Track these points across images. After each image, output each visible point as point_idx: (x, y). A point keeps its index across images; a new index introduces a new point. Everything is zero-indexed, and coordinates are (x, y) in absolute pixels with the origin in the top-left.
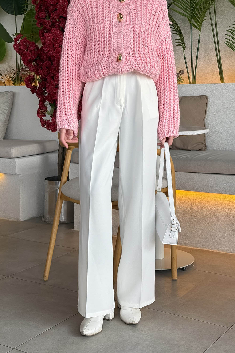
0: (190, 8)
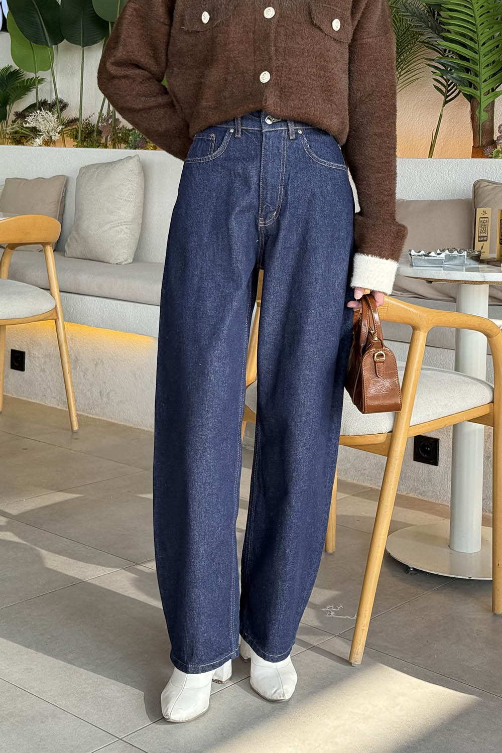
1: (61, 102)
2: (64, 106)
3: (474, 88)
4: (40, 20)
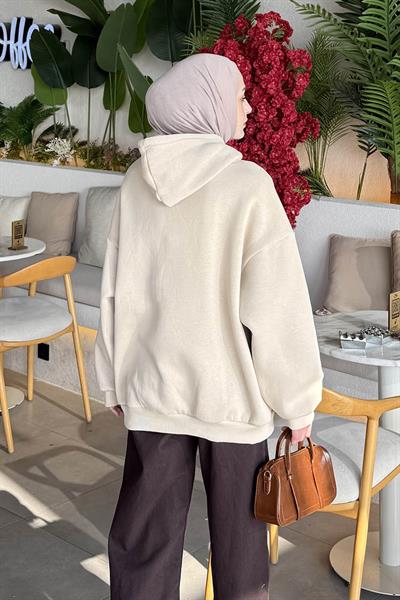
1: (73, 128)
2: (75, 131)
3: (391, 148)
4: (55, 69)
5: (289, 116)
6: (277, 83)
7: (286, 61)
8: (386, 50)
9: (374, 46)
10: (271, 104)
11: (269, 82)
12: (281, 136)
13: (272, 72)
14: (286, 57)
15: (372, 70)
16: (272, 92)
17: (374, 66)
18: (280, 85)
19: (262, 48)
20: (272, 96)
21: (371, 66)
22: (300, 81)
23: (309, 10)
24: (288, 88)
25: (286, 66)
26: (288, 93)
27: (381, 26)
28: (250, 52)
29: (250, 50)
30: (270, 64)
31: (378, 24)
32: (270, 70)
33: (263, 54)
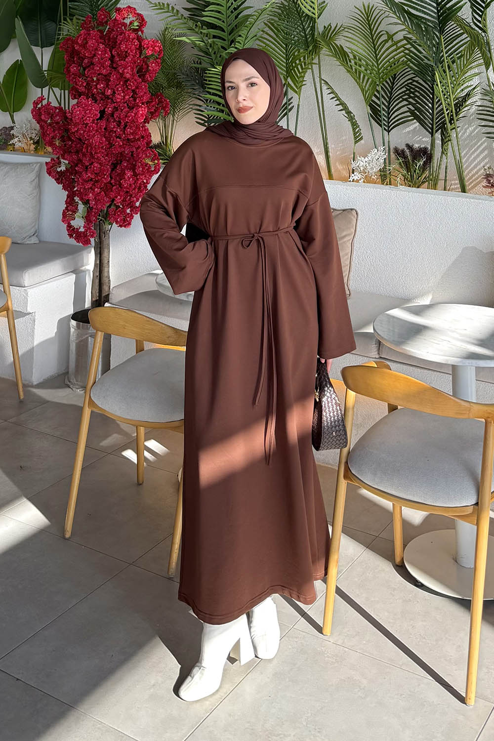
0: (285, 61)
5: (142, 96)
6: (132, 69)
7: (140, 48)
8: (224, 40)
9: (214, 37)
10: (127, 86)
11: (126, 68)
12: (136, 114)
13: (129, 59)
14: (141, 45)
15: (213, 56)
16: (128, 76)
17: (215, 53)
18: (135, 70)
19: (120, 38)
20: (128, 80)
21: (212, 54)
22: (152, 66)
23: (161, 7)
24: (142, 72)
25: (141, 53)
26: (142, 76)
27: (220, 20)
28: (109, 41)
29: (109, 39)
30: (127, 52)
31: (218, 19)
32: (127, 56)
33: (120, 44)
